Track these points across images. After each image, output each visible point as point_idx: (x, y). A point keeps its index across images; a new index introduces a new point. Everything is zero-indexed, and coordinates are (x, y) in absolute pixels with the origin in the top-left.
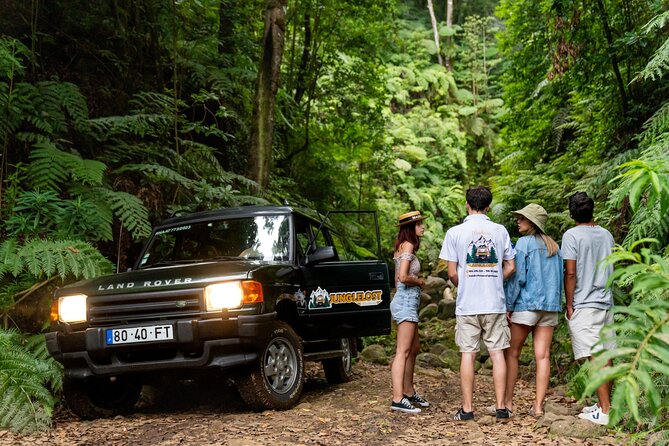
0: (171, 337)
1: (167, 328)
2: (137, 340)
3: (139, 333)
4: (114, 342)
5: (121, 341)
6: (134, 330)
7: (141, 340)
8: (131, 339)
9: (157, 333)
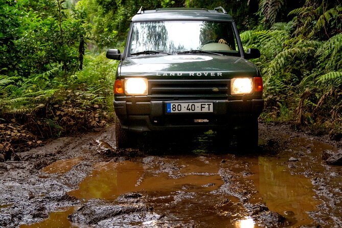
0: (211, 110)
1: (209, 105)
2: (188, 111)
3: (190, 107)
4: (172, 111)
5: (177, 111)
6: (186, 105)
7: (191, 111)
8: (184, 110)
9: (202, 107)
